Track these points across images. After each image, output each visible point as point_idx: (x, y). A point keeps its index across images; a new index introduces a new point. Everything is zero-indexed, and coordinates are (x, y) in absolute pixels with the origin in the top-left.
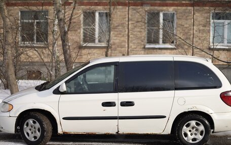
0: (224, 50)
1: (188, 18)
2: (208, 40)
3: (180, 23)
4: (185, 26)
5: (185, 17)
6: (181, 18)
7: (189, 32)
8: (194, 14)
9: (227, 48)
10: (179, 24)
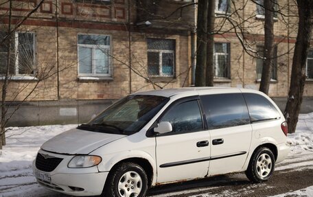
0: (94, 81)
1: (51, 40)
2: (76, 69)
3: (42, 47)
4: (48, 51)
5: (47, 39)
6: (42, 40)
7: (52, 59)
8: (58, 37)
9: (98, 79)
10: (40, 49)
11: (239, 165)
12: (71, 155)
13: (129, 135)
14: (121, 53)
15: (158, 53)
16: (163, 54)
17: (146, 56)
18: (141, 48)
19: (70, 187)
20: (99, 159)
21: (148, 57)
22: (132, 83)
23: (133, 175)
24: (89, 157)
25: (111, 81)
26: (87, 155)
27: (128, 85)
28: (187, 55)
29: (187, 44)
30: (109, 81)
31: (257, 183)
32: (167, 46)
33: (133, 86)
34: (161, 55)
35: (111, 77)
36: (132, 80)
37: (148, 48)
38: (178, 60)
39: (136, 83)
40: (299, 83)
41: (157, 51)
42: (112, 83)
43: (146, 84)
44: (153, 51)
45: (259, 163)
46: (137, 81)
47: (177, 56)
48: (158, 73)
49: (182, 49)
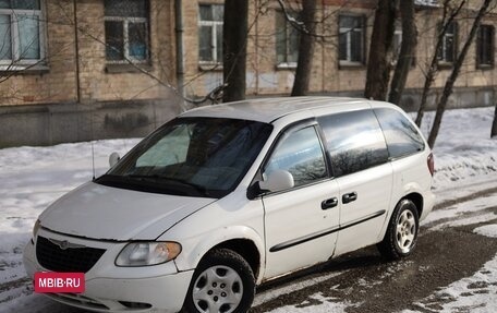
11: (374, 233)
12: (121, 242)
13: (219, 198)
14: (60, 23)
15: (122, 23)
16: (130, 24)
17: (102, 28)
18: (95, 15)
19: (120, 302)
20: (177, 248)
21: (106, 29)
22: (81, 75)
23: (221, 272)
24: (156, 244)
25: (47, 72)
26: (154, 241)
27: (74, 79)
28: (169, 25)
29: (169, 6)
30: (42, 73)
31: (397, 260)
32: (135, 11)
33: (82, 80)
34: (126, 26)
35: (45, 65)
36: (81, 69)
37: (106, 14)
38: (153, 34)
39: (87, 74)
40: (381, 76)
41: (119, 19)
42: (47, 75)
43: (104, 76)
44: (113, 18)
45: (399, 226)
46: (88, 71)
47: (153, 28)
48: (122, 57)
49: (160, 17)
